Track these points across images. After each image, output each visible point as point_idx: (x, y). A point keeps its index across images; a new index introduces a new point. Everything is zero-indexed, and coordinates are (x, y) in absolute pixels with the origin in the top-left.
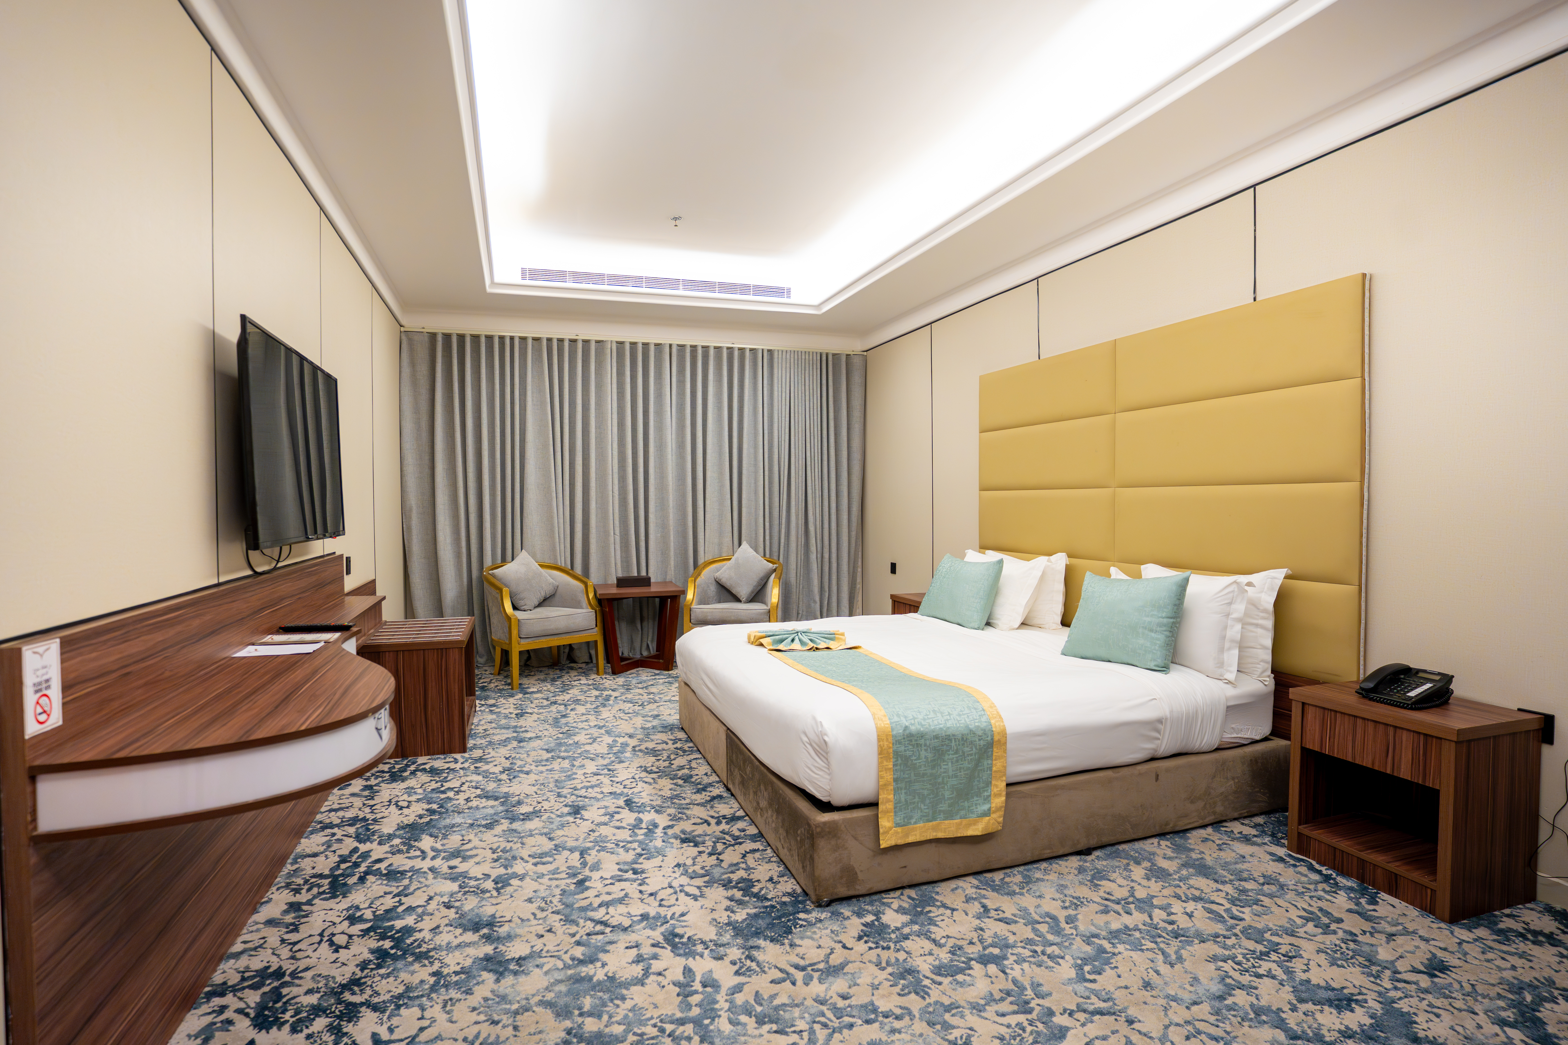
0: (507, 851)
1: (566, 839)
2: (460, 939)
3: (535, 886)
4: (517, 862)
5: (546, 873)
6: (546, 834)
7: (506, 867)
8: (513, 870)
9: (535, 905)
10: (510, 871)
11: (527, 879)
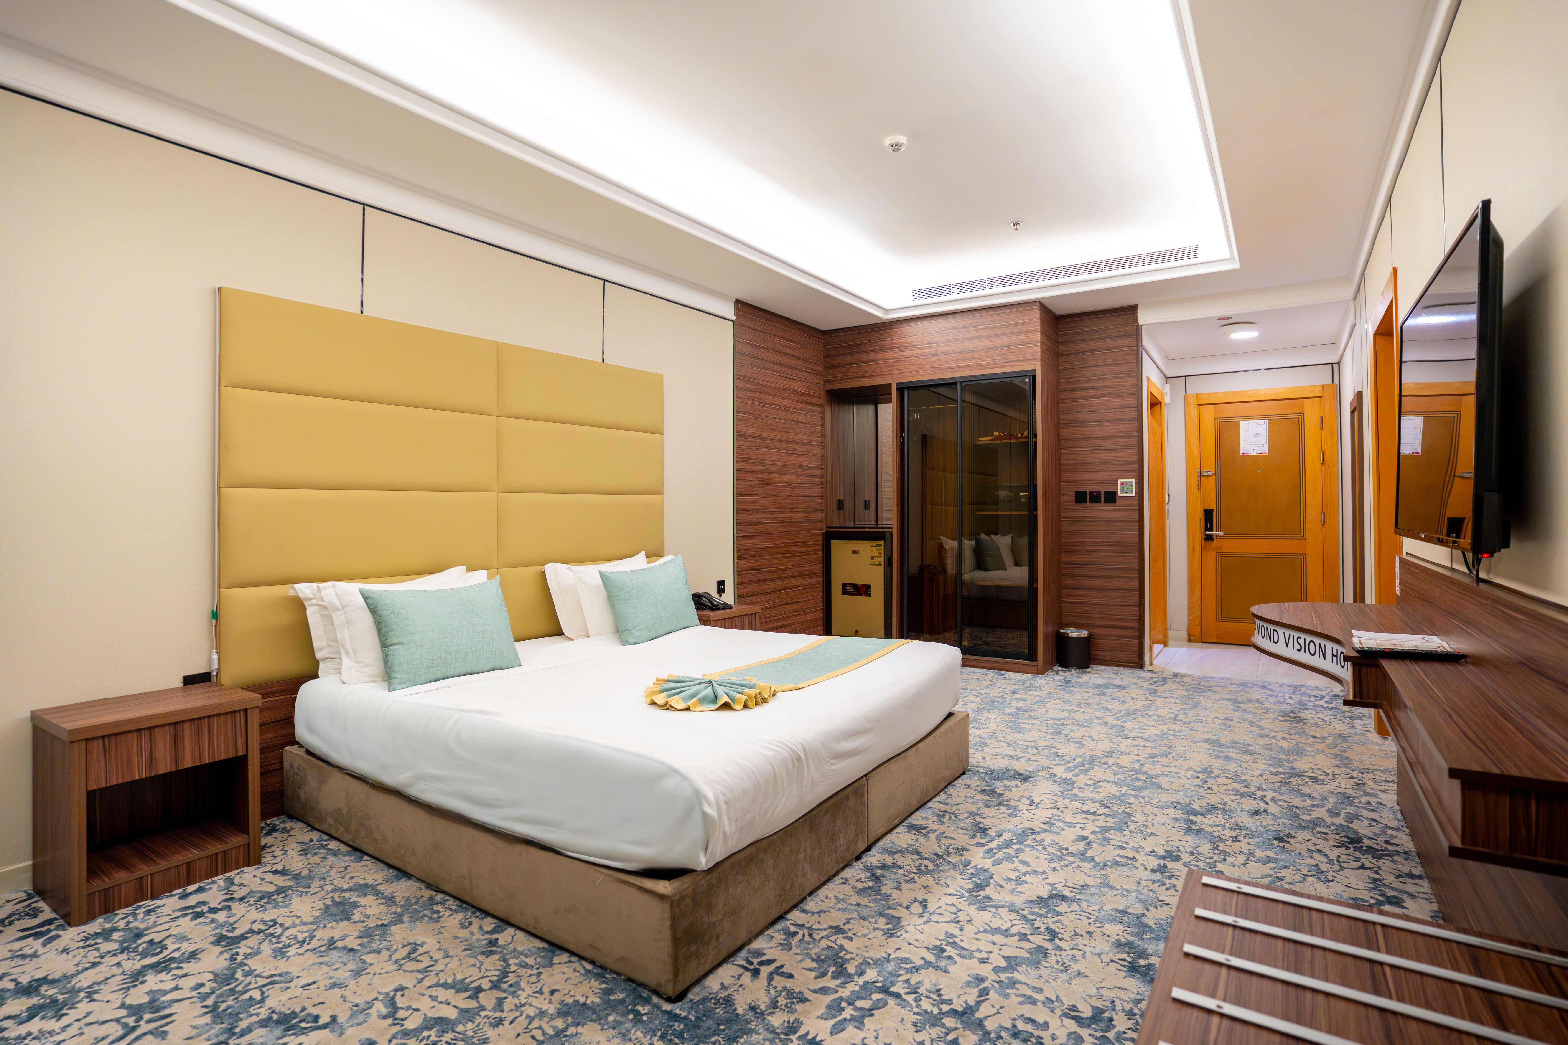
0: (1158, 881)
1: (1089, 873)
2: (1215, 829)
3: (1143, 843)
4: (1152, 867)
5: (1129, 850)
6: (1107, 885)
7: (1165, 866)
8: (1159, 862)
9: (1150, 831)
10: (1162, 862)
11: (1147, 849)
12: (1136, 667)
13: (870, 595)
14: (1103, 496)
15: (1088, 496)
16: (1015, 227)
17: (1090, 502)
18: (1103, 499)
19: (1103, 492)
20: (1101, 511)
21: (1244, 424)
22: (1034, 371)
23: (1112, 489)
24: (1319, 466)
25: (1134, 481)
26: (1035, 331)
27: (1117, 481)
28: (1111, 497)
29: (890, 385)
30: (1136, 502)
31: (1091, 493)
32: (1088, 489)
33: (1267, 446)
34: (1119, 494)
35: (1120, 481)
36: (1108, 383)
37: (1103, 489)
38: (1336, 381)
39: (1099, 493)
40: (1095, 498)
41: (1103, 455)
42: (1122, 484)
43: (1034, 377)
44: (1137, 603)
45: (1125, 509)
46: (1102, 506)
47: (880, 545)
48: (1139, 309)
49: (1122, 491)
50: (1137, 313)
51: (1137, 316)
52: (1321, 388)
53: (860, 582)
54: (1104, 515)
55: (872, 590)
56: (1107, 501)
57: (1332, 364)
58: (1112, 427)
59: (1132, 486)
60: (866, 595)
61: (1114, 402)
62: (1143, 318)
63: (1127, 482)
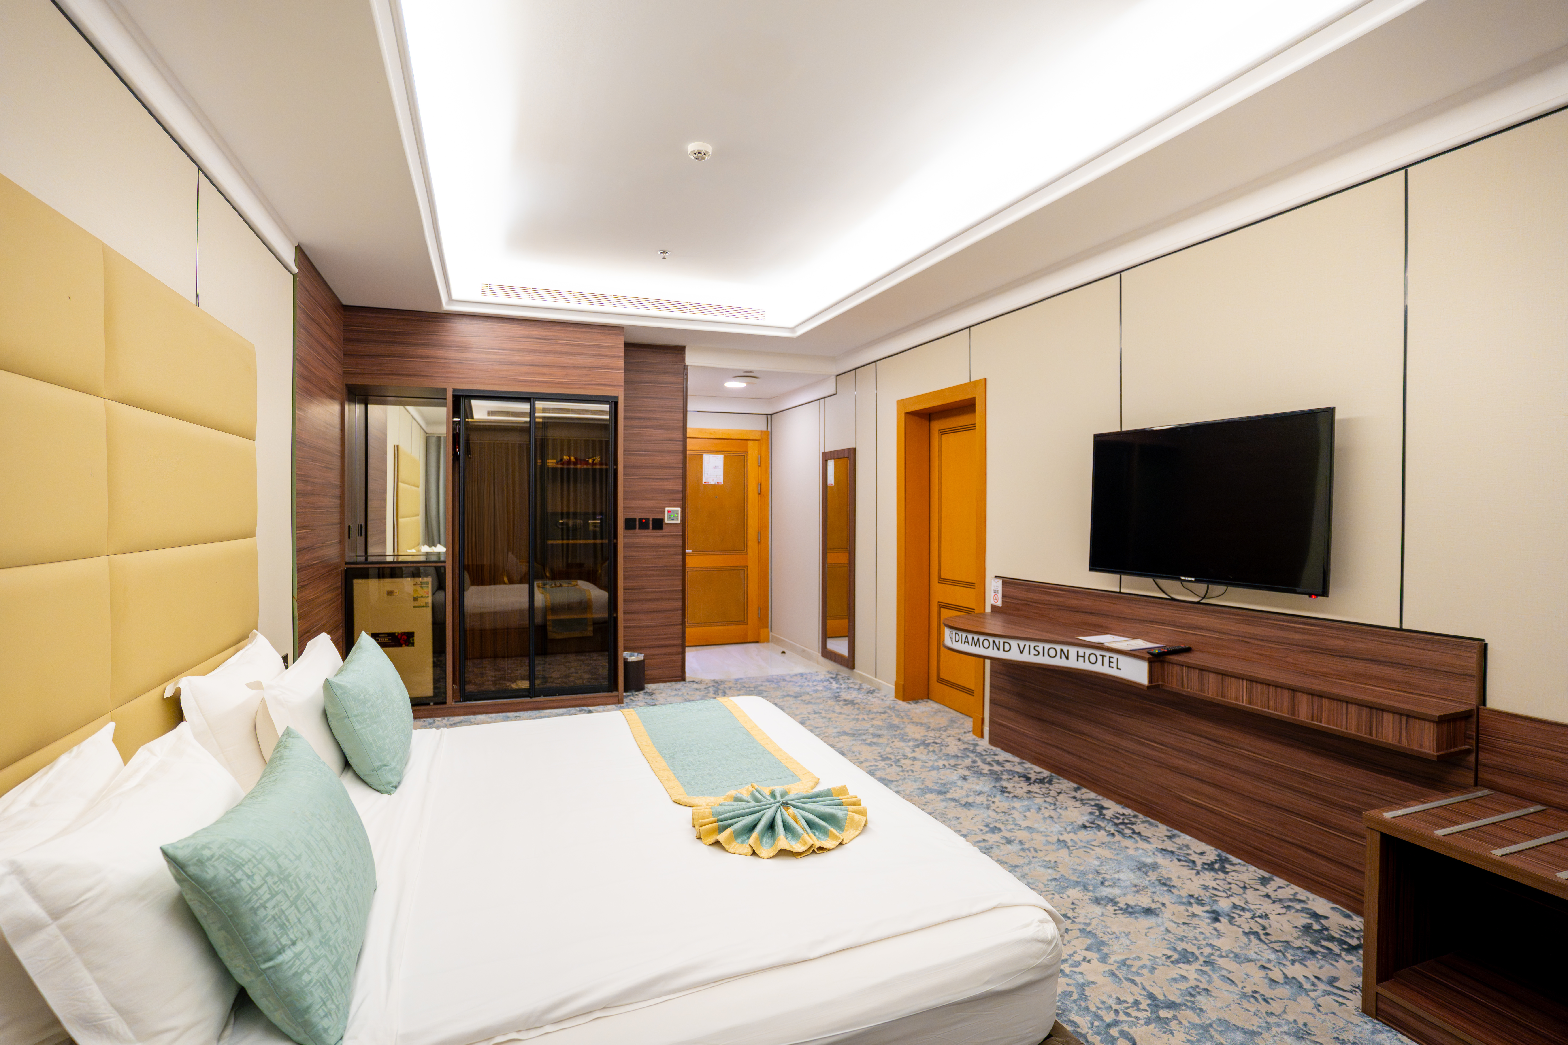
12: (680, 681)
13: (413, 644)
14: (651, 523)
15: (637, 523)
16: (662, 255)
17: (640, 528)
18: (651, 526)
19: (651, 520)
20: (648, 537)
21: (706, 457)
22: (617, 397)
23: (659, 517)
24: (756, 495)
25: (679, 509)
26: (619, 357)
27: (664, 508)
28: (658, 524)
29: (445, 390)
30: (680, 528)
31: (640, 520)
32: (637, 516)
33: (722, 477)
34: (666, 521)
35: (667, 509)
36: (657, 415)
37: (651, 516)
38: (769, 429)
39: (647, 520)
40: (644, 524)
41: (653, 484)
42: (669, 511)
43: (616, 404)
44: (680, 621)
45: (673, 535)
46: (650, 532)
47: (427, 583)
48: (687, 350)
49: (669, 518)
50: (684, 353)
51: (684, 357)
52: (760, 433)
53: (398, 629)
54: (651, 541)
55: (415, 638)
56: (654, 528)
57: (767, 415)
58: (660, 458)
59: (677, 514)
60: (407, 645)
61: (661, 434)
62: (691, 359)
63: (673, 510)
